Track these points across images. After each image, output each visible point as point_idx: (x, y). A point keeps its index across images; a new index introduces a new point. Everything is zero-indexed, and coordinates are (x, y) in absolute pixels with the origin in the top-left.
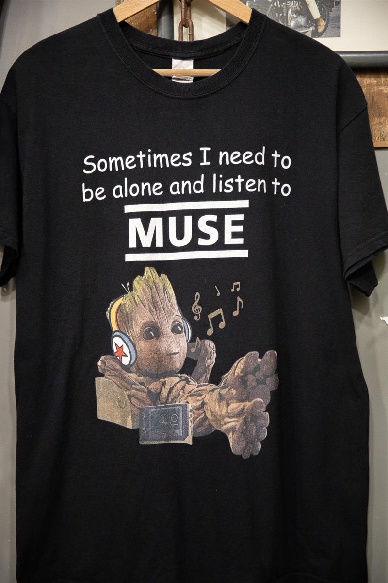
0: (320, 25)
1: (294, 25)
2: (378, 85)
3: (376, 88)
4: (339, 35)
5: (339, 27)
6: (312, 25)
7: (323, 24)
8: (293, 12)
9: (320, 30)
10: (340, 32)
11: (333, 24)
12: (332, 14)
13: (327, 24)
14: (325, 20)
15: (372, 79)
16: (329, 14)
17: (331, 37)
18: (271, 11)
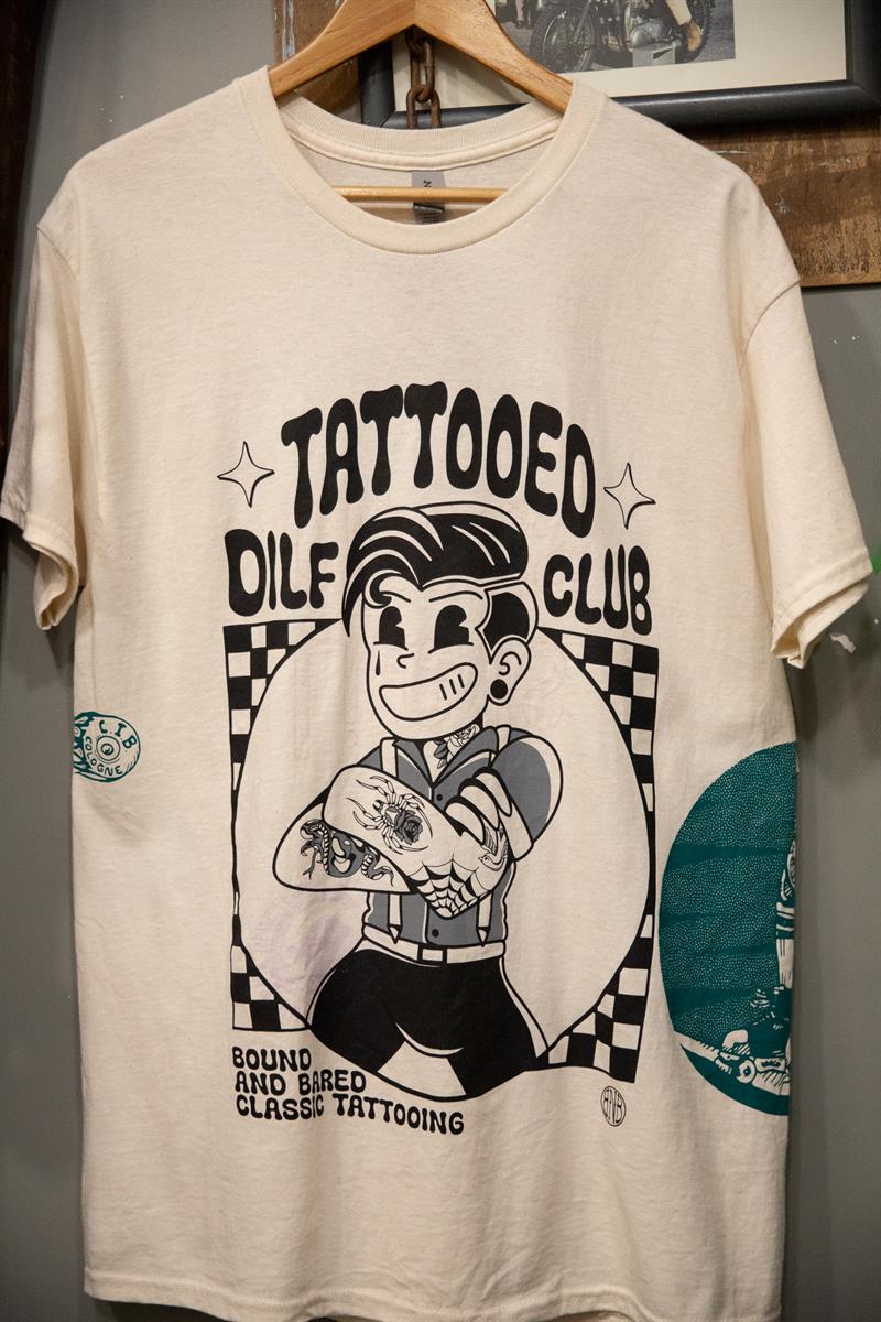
0: (691, 37)
1: (638, 40)
2: (816, 158)
3: (812, 163)
4: (731, 55)
5: (732, 39)
6: (675, 38)
7: (698, 33)
8: (635, 13)
9: (693, 47)
10: (733, 47)
11: (718, 34)
12: (715, 13)
13: (706, 32)
14: (701, 25)
15: (805, 144)
16: (709, 12)
17: (716, 59)
18: (589, 13)
